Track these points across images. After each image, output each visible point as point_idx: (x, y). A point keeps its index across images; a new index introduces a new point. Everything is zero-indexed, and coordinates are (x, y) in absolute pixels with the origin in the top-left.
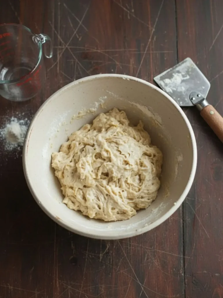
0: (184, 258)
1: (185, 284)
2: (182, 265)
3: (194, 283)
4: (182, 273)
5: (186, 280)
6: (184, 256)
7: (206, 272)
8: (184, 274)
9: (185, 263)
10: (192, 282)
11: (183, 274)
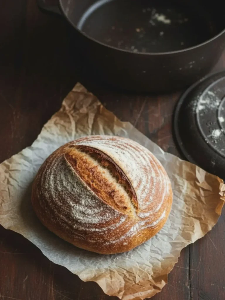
0: (190, 270)
1: (191, 297)
2: (188, 277)
3: (200, 297)
4: (188, 285)
5: (192, 294)
6: (190, 268)
7: (213, 285)
8: (190, 287)
9: (191, 276)
10: (199, 295)
11: (188, 287)
